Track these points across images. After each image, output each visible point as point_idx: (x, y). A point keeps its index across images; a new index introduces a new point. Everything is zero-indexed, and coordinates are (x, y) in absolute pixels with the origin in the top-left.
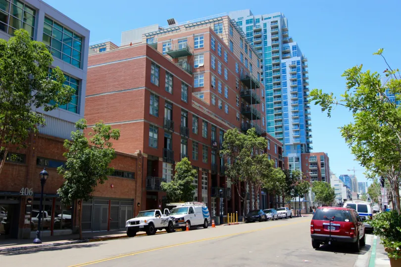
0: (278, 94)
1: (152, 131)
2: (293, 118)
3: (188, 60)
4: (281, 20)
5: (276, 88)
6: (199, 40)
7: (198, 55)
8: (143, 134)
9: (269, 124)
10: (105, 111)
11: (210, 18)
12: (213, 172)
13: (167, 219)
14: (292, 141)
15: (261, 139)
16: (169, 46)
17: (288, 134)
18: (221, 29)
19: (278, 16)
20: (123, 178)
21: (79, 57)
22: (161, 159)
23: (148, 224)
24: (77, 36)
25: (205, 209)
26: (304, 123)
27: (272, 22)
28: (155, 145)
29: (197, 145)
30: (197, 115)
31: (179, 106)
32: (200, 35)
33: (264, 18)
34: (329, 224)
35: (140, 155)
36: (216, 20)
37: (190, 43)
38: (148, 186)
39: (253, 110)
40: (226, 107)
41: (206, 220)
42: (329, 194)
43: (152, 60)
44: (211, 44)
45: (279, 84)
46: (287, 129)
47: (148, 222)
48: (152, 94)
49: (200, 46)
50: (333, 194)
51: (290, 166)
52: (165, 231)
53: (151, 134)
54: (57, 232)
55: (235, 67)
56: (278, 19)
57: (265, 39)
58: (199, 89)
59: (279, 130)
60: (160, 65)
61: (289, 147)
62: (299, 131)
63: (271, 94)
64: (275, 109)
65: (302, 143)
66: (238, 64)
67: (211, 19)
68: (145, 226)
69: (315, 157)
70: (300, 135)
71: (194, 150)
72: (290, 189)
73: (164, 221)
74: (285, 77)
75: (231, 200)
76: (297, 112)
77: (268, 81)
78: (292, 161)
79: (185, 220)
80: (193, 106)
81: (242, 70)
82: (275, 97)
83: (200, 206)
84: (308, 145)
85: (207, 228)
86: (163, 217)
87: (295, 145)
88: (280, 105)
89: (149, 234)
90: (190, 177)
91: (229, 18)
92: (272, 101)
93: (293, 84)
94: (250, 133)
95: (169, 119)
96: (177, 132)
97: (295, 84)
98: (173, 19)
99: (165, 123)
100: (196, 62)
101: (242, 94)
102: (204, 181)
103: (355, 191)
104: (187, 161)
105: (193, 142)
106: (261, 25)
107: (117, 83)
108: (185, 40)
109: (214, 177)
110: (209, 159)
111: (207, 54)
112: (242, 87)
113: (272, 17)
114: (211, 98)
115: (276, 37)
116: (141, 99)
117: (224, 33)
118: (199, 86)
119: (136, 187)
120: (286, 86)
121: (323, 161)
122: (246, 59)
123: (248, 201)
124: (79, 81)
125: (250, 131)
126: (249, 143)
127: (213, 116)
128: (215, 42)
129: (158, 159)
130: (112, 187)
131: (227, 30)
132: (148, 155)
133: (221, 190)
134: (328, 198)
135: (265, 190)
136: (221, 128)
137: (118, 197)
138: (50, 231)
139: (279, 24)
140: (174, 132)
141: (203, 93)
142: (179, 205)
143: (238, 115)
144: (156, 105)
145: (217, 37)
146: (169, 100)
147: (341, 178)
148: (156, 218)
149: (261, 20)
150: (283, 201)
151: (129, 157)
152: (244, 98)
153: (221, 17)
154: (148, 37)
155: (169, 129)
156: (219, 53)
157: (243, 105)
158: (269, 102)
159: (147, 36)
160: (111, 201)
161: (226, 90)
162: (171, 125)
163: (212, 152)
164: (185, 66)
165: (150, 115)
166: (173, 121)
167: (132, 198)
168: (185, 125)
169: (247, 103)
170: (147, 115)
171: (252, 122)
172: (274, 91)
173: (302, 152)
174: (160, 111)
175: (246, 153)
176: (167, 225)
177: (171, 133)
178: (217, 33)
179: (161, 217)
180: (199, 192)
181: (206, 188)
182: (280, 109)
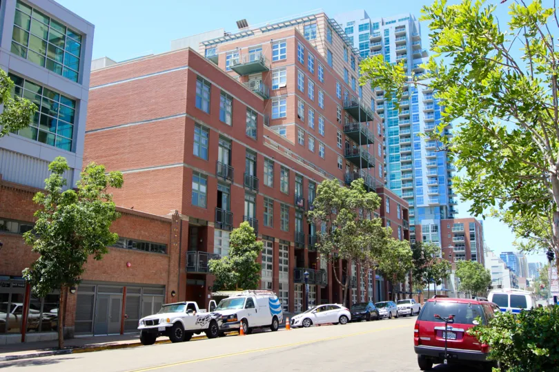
0: (406, 132)
1: (197, 181)
2: (428, 168)
3: (263, 79)
4: (410, 25)
5: (403, 123)
6: (279, 48)
7: (277, 70)
8: (181, 186)
9: (393, 177)
10: (126, 151)
11: (298, 17)
12: (297, 244)
13: (208, 317)
14: (427, 202)
15: (371, 195)
16: (236, 58)
17: (421, 192)
18: (314, 33)
19: (405, 19)
20: (148, 253)
21: (76, 66)
22: (211, 225)
23: (172, 325)
24: (74, 34)
25: (275, 301)
26: (445, 175)
27: (396, 28)
28: (201, 203)
29: (272, 204)
30: (271, 159)
31: (242, 144)
32: (281, 41)
33: (385, 21)
34: (444, 328)
35: (176, 217)
36: (306, 19)
37: (267, 53)
38: (189, 265)
39: (363, 153)
40: (321, 147)
41: (275, 318)
42: (482, 279)
43: (197, 73)
44: (297, 53)
45: (407, 118)
46: (420, 183)
47: (174, 321)
48: (199, 126)
49: (281, 57)
50: (488, 279)
51: (425, 238)
52: (203, 336)
53: (195, 186)
54: (32, 336)
55: (335, 89)
56: (406, 23)
57: (386, 53)
58: (279, 121)
59: (408, 186)
60: (211, 82)
61: (422, 209)
62: (436, 186)
63: (396, 132)
64: (402, 155)
65: (441, 204)
66: (341, 84)
67: (299, 19)
68: (167, 328)
69: (462, 224)
70: (439, 193)
71: (266, 211)
72: (421, 271)
73: (201, 320)
74: (416, 108)
75: (327, 287)
76: (434, 159)
77: (391, 113)
78: (428, 231)
79: (239, 319)
80: (266, 144)
81: (346, 94)
82: (401, 137)
83: (265, 297)
84: (451, 207)
85: (276, 330)
86: (201, 313)
87: (431, 207)
88: (409, 149)
89: (174, 340)
90: (253, 252)
91: (325, 17)
92: (398, 143)
93: (428, 117)
94: (355, 186)
95: (226, 162)
96: (240, 184)
97: (431, 117)
98: (245, 20)
99: (219, 170)
100: (275, 81)
101: (346, 129)
102: (283, 258)
103: (524, 275)
104: (248, 226)
105: (265, 199)
106: (381, 32)
107: (145, 109)
108: (259, 49)
109: (299, 253)
110: (291, 225)
111: (291, 69)
112: (347, 119)
113: (397, 21)
114: (297, 134)
115: (403, 49)
116: (180, 132)
117: (319, 39)
118: (279, 117)
119: (169, 266)
120: (418, 121)
121: (474, 231)
122: (352, 77)
123: (354, 289)
124: (75, 102)
125: (355, 183)
126: (353, 200)
127: (299, 162)
128: (303, 51)
129: (207, 223)
130: (128, 266)
131: (323, 34)
132: (190, 218)
133: (306, 272)
134: (481, 286)
135: (382, 273)
136: (311, 179)
137: (139, 282)
138: (20, 335)
139: (407, 30)
140: (234, 184)
141: (285, 127)
142: (233, 295)
143: (339, 161)
144: (203, 141)
145: (309, 45)
146: (226, 135)
147: (503, 257)
148: (187, 315)
149: (380, 24)
150: (411, 290)
151: (157, 220)
152: (348, 135)
153: (314, 16)
154: (207, 47)
155: (225, 178)
156: (311, 67)
157: (348, 146)
158: (393, 144)
159: (206, 45)
160: (127, 287)
161: (321, 124)
162: (230, 174)
163: (296, 215)
164: (257, 86)
165: (194, 157)
166: (233, 166)
167: (162, 283)
168: (251, 173)
169: (354, 143)
170: (189, 156)
171: (362, 171)
172: (401, 127)
173: (441, 218)
174: (211, 151)
175: (346, 215)
176: (206, 326)
177: (230, 185)
178: (308, 38)
179: (197, 314)
180: (275, 275)
181: (286, 270)
182: (409, 154)
